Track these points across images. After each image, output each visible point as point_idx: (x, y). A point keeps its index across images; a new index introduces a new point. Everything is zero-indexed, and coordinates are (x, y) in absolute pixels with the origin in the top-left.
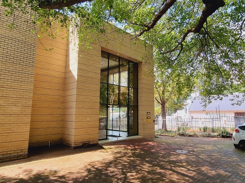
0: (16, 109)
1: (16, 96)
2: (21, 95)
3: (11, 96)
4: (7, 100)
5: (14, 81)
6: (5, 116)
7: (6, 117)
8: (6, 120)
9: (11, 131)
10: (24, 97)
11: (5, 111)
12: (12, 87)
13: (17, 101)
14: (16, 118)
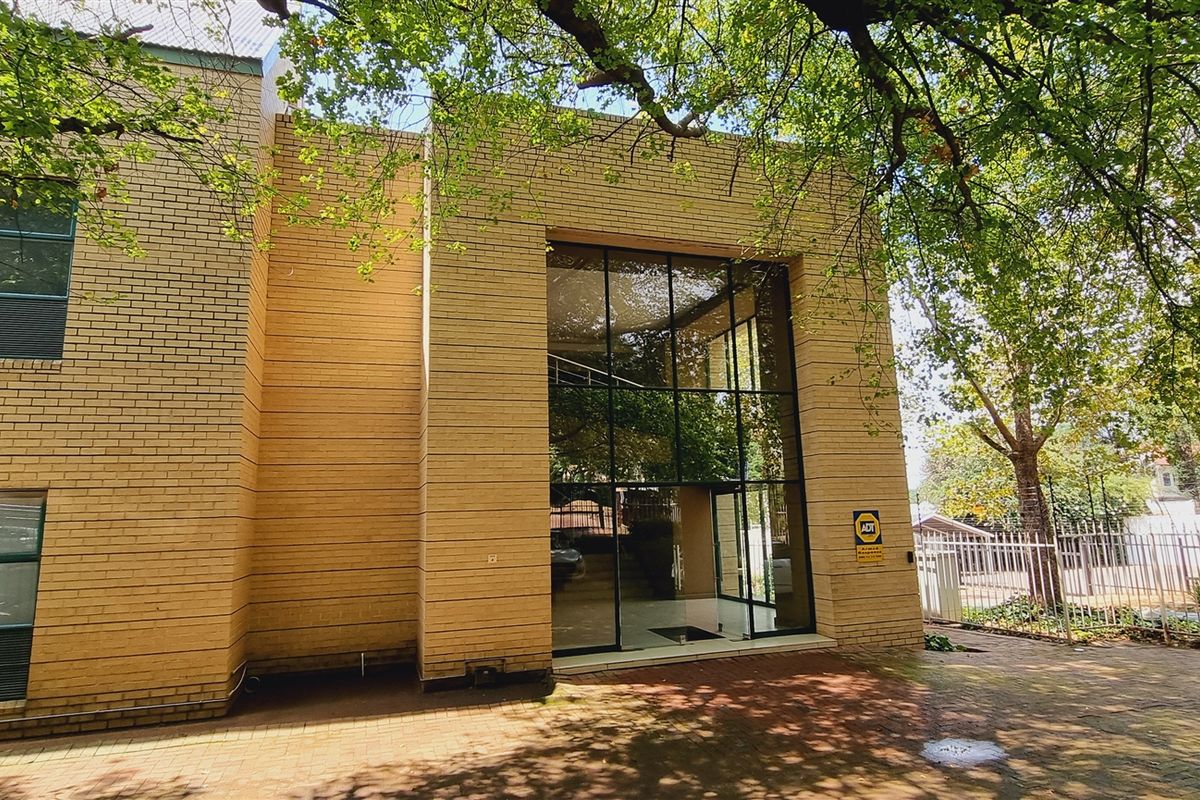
0: (179, 530)
1: (175, 483)
2: (196, 475)
3: (158, 483)
4: (146, 499)
5: (167, 428)
6: (140, 557)
7: (143, 563)
8: (143, 574)
9: (162, 615)
10: (207, 482)
11: (140, 540)
12: (160, 452)
13: (180, 499)
14: (178, 563)
